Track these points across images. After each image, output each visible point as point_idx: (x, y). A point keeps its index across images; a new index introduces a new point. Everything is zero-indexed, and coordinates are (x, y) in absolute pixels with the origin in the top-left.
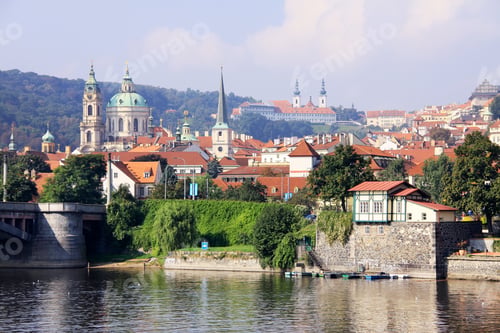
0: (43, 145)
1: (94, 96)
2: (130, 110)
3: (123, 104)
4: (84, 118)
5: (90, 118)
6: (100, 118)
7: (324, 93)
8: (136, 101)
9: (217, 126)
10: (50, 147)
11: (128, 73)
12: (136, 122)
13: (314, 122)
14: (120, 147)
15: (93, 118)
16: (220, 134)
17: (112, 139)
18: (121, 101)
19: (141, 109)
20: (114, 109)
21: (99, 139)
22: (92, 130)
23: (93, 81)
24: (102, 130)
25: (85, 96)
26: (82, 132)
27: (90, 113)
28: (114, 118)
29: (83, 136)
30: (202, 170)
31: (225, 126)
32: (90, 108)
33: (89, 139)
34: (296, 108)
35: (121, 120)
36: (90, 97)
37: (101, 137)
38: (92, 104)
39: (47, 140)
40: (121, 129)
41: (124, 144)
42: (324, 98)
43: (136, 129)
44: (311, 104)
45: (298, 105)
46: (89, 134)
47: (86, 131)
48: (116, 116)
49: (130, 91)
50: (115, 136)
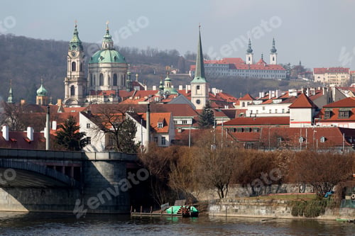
0: (37, 98)
1: (78, 53)
2: (109, 65)
3: (103, 61)
4: (69, 74)
5: (73, 73)
6: (82, 74)
7: (274, 51)
8: (115, 58)
9: (195, 80)
10: (43, 100)
11: (108, 32)
12: (115, 77)
13: (266, 78)
14: (101, 100)
15: (76, 74)
16: (198, 87)
17: (93, 93)
18: (102, 58)
19: (120, 65)
20: (95, 65)
21: (81, 93)
22: (76, 85)
23: (76, 40)
24: (84, 85)
25: (69, 53)
26: (66, 87)
27: (74, 69)
28: (96, 74)
29: (67, 90)
30: (194, 121)
31: (202, 80)
32: (74, 64)
33: (73, 93)
34: (249, 65)
35: (101, 76)
36: (74, 54)
37: (84, 90)
38: (75, 61)
39: (41, 93)
40: (101, 84)
41: (105, 97)
42: (274, 55)
43: (115, 84)
44: (262, 61)
45: (251, 62)
46: (73, 88)
47: (71, 85)
48: (97, 72)
49: (110, 49)
50: (96, 90)
